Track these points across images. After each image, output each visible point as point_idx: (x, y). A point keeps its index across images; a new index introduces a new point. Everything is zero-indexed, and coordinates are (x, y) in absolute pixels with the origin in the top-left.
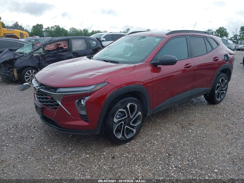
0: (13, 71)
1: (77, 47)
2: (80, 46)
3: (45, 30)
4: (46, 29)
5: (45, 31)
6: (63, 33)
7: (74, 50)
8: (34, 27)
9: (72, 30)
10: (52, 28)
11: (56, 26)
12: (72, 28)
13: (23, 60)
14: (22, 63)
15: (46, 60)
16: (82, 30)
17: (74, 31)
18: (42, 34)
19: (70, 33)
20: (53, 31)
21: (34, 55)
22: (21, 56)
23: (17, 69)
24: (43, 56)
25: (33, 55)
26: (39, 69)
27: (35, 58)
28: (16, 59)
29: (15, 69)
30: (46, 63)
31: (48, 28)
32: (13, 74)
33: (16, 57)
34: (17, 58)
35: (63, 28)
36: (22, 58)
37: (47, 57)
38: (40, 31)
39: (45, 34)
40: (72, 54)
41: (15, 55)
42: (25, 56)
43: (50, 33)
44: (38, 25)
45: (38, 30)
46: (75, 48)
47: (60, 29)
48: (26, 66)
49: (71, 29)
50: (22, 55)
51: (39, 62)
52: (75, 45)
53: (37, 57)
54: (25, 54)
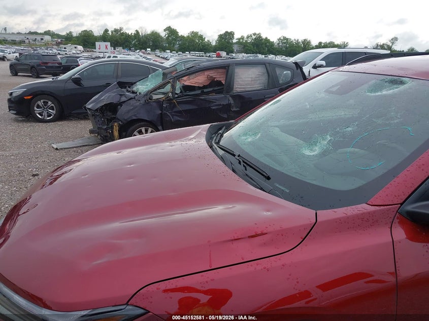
0: (112, 128)
1: (246, 82)
2: (252, 80)
3: (236, 41)
4: (239, 39)
5: (236, 43)
6: (266, 46)
7: (238, 90)
8: (220, 36)
9: (282, 42)
10: (248, 37)
11: (255, 34)
12: (282, 38)
13: (132, 106)
14: (129, 111)
15: (175, 110)
16: (300, 41)
17: (285, 43)
18: (232, 48)
19: (277, 46)
20: (250, 43)
21: (155, 97)
22: (131, 99)
23: (119, 124)
24: (169, 100)
25: (151, 99)
26: (160, 128)
27: (155, 104)
28: (121, 104)
29: (116, 124)
30: (176, 115)
31: (242, 38)
32: (112, 132)
33: (123, 99)
34: (124, 102)
35: (267, 38)
36: (132, 102)
37: (179, 103)
38: (228, 43)
39: (235, 48)
40: (230, 99)
41: (121, 95)
42: (136, 98)
43: (245, 46)
44: (227, 32)
45: (226, 41)
46: (241, 85)
47: (262, 39)
48: (135, 118)
49: (280, 39)
50: (132, 95)
51: (161, 113)
52: (241, 78)
53: (158, 101)
54: (140, 93)
